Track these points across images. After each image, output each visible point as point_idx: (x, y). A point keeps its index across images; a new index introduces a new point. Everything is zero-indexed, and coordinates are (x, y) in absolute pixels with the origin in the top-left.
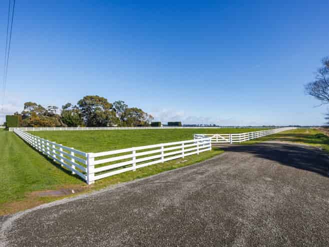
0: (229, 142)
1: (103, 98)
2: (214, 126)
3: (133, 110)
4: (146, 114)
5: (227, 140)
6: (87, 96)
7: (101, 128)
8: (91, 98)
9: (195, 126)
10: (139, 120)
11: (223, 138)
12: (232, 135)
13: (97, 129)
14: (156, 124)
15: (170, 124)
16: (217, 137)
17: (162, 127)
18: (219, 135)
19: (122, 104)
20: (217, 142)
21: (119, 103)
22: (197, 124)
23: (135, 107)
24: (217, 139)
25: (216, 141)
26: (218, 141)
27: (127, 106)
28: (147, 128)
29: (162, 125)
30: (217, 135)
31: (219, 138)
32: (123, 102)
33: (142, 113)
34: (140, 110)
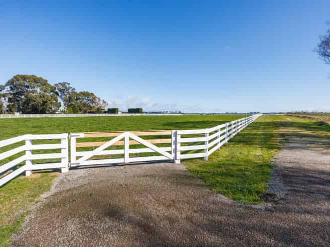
0: (171, 157)
1: (41, 78)
2: (180, 113)
3: (84, 94)
4: (99, 98)
5: (160, 150)
6: (18, 75)
7: (38, 116)
8: (24, 78)
9: (160, 113)
10: (92, 105)
11: (150, 146)
12: (180, 132)
13: (32, 116)
14: (113, 111)
15: (130, 111)
16: (127, 144)
17: (119, 114)
18: (133, 135)
19: (68, 86)
20: (128, 160)
21: (63, 84)
22: (163, 111)
23: (86, 91)
24: (127, 151)
25: (123, 156)
26: (131, 155)
27: (74, 89)
28: (101, 115)
29: (119, 112)
30: (127, 135)
31: (131, 147)
32: (69, 84)
33: (95, 98)
34: (92, 94)
